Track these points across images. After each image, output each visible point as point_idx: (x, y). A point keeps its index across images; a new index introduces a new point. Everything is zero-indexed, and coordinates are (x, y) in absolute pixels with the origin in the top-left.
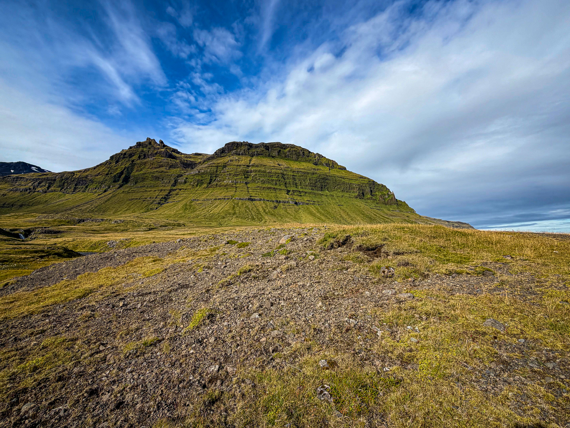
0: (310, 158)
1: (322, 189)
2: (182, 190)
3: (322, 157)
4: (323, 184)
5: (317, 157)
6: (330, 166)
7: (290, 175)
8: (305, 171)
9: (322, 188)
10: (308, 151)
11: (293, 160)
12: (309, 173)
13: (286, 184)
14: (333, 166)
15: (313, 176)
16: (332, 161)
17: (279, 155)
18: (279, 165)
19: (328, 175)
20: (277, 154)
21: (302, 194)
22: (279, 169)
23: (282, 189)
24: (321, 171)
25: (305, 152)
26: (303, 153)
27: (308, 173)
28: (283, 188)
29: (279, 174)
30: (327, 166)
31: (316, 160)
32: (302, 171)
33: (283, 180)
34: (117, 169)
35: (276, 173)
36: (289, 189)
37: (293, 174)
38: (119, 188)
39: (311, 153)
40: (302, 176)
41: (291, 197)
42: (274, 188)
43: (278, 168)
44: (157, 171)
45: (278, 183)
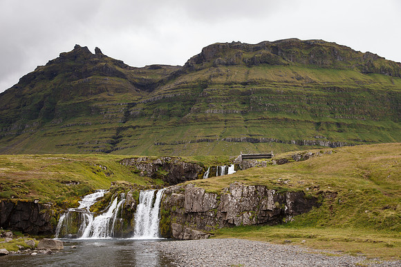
2: (137, 129)
3: (378, 57)
6: (394, 73)
14: (398, 74)
18: (297, 79)
19: (390, 90)
20: (292, 59)
22: (297, 86)
27: (352, 91)
28: (307, 120)
29: (297, 94)
30: (389, 74)
31: (366, 65)
32: (340, 86)
34: (33, 98)
38: (38, 128)
41: (322, 134)
44: (95, 100)
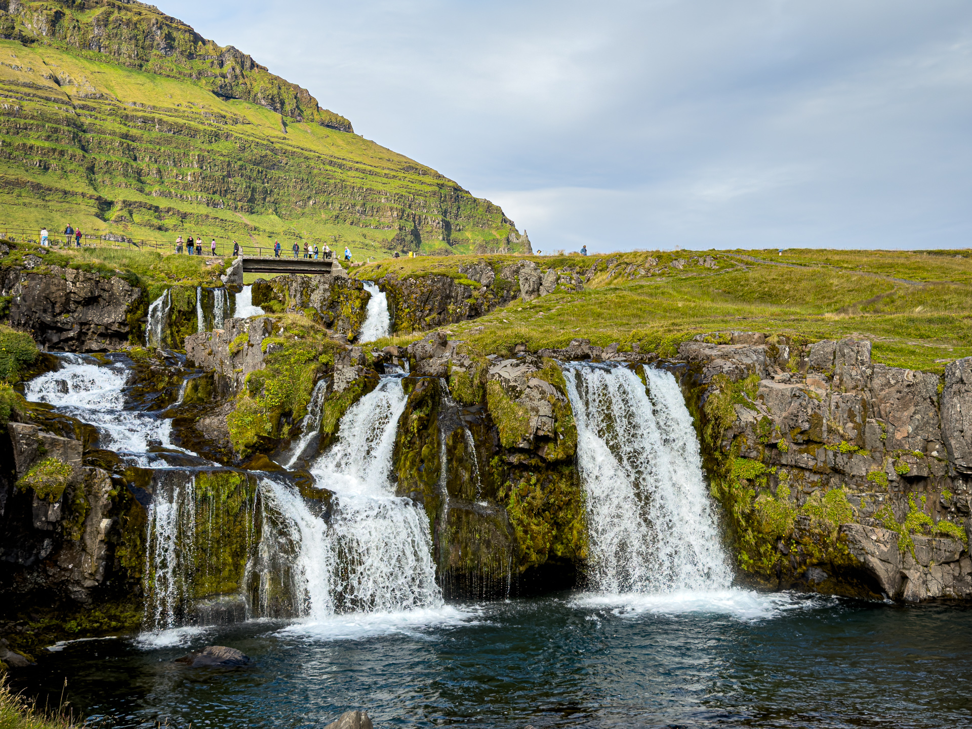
0: (198, 64)
1: (251, 204)
3: (253, 65)
4: (258, 184)
5: (229, 63)
6: (288, 108)
7: (113, 133)
8: (181, 121)
9: (252, 200)
10: (190, 31)
11: (120, 65)
12: (197, 131)
13: (91, 169)
14: (297, 112)
15: (214, 146)
16: (297, 87)
17: (53, 34)
18: (57, 81)
19: (277, 146)
20: (45, 27)
21: (169, 222)
22: (56, 101)
23: (74, 194)
24: (247, 128)
25: (175, 34)
26: (169, 37)
27: (193, 133)
28: (80, 190)
29: (57, 121)
30: (275, 110)
31: (224, 76)
32: (165, 118)
33: (79, 152)
35: (44, 117)
36: (107, 195)
37: (124, 129)
39: (204, 42)
40: (168, 142)
41: (119, 230)
42: (37, 187)
43: (53, 96)
45: (53, 163)
